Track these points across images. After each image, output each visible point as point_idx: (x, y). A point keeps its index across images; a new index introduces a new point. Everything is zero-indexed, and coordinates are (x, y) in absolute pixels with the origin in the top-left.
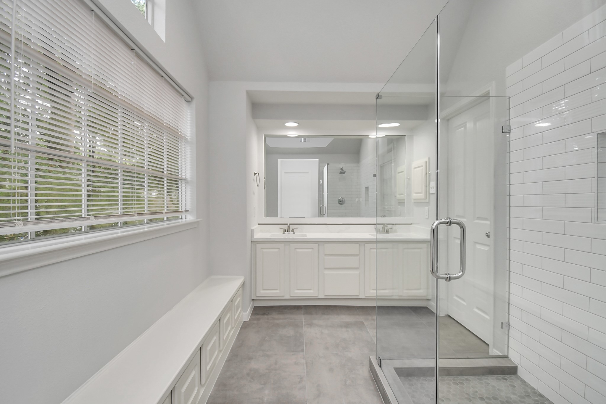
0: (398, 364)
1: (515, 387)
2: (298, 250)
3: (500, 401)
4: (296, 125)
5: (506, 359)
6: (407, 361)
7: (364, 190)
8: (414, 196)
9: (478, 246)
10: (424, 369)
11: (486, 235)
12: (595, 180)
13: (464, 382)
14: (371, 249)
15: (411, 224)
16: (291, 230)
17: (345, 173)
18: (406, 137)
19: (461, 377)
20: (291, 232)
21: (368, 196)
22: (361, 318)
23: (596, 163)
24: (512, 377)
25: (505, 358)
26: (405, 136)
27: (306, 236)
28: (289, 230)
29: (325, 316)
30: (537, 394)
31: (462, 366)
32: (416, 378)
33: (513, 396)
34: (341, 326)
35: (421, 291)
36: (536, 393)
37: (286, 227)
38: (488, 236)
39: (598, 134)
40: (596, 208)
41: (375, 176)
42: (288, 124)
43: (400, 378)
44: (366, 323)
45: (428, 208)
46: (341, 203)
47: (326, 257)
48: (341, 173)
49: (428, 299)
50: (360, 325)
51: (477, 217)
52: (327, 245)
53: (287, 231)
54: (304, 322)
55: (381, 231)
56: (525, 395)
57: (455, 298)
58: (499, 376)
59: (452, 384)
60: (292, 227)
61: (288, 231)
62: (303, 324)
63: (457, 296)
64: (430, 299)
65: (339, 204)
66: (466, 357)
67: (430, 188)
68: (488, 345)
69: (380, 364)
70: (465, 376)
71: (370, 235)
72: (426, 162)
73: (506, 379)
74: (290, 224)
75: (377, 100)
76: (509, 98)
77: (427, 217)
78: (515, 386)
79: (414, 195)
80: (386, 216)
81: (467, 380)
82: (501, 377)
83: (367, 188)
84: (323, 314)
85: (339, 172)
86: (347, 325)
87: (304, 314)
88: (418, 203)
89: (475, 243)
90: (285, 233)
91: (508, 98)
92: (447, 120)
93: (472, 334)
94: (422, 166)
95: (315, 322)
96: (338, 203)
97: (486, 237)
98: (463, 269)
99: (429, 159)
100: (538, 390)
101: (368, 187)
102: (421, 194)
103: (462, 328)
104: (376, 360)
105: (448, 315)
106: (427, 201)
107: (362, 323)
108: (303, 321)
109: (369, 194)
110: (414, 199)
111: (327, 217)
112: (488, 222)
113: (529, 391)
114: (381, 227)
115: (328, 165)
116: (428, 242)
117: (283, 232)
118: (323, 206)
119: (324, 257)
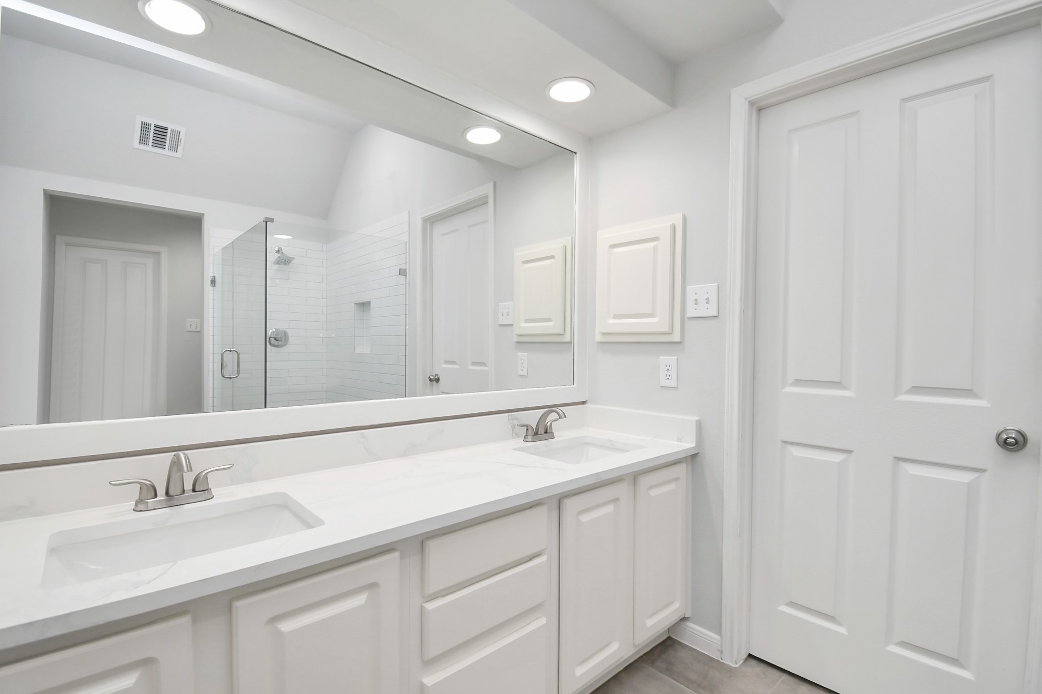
7: (348, 312)
9: (918, 471)
15: (583, 403)
18: (577, 159)
26: (576, 153)
28: (174, 488)
35: (676, 605)
37: (158, 469)
41: (402, 272)
45: (675, 358)
46: (275, 343)
48: (279, 262)
49: (683, 620)
53: (161, 491)
55: (534, 433)
60: (192, 465)
61: (167, 494)
64: (687, 616)
65: (271, 345)
67: (690, 302)
72: (673, 227)
77: (673, 383)
83: (363, 307)
89: (900, 459)
90: (150, 504)
92: (759, 108)
94: (655, 239)
99: (684, 219)
101: (368, 303)
105: (751, 655)
106: (676, 341)
109: (373, 320)
110: (604, 334)
114: (532, 418)
115: (268, 223)
116: (692, 458)
117: (137, 497)
118: (231, 351)
119: (422, 607)
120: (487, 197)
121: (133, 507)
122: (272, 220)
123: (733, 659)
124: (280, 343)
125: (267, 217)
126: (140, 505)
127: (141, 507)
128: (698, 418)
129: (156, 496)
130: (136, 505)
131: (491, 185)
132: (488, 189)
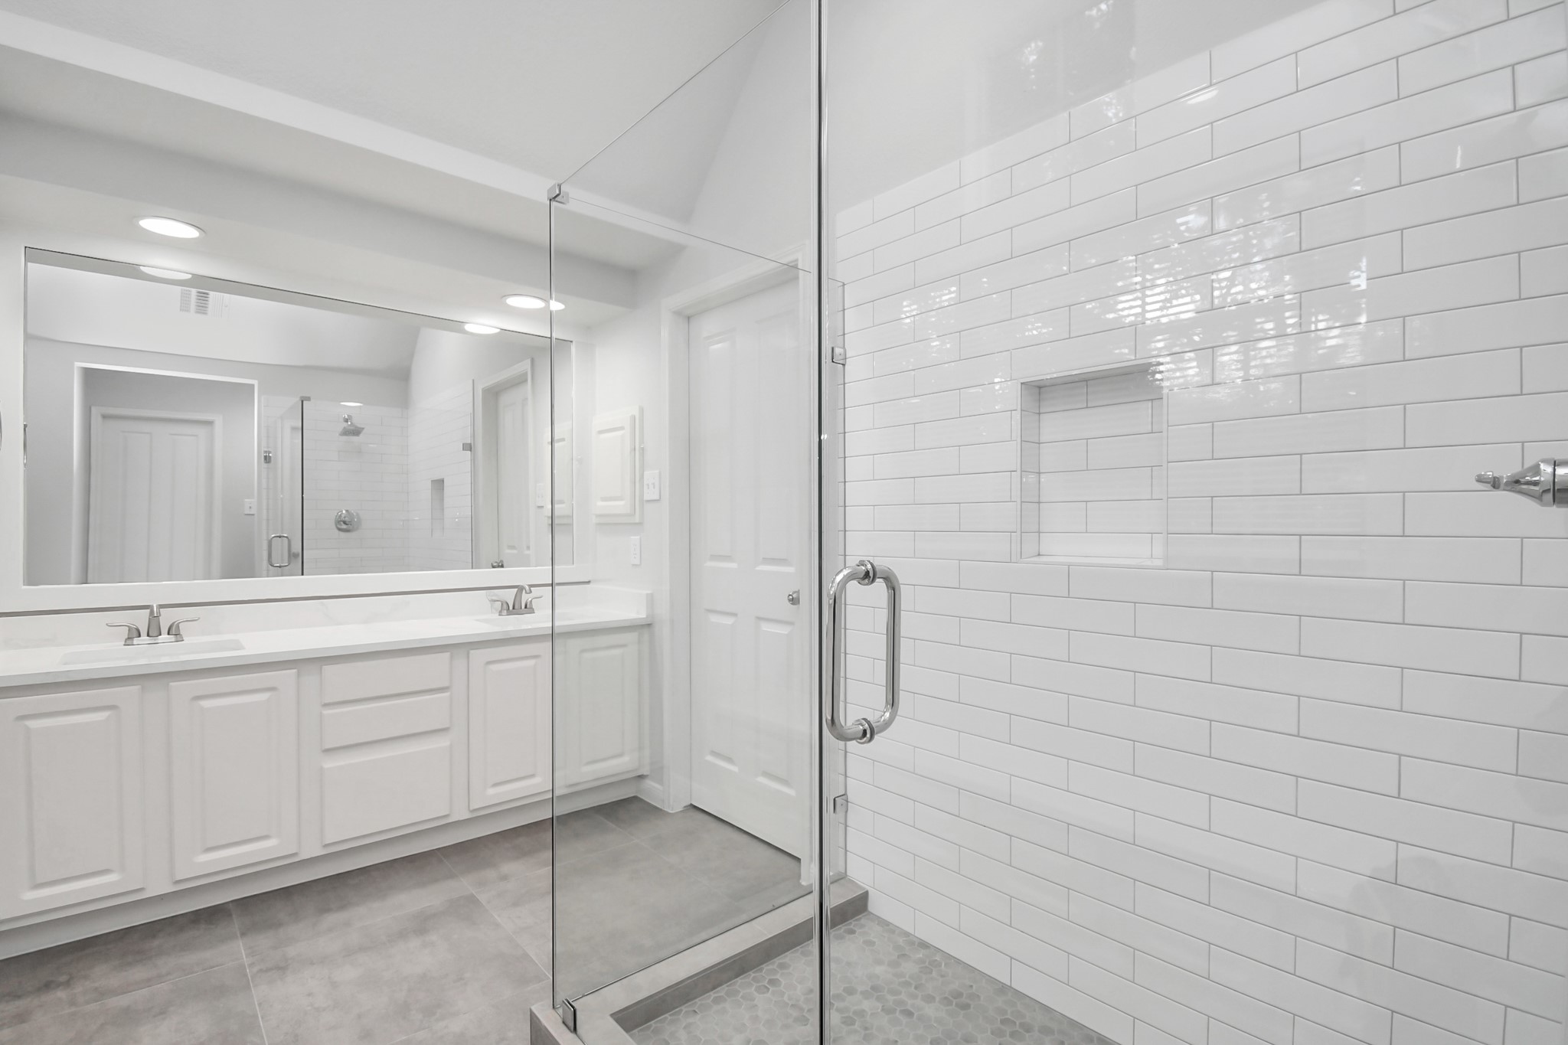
0: (620, 996)
1: (874, 943)
2: (206, 704)
3: (862, 993)
4: (192, 233)
5: (842, 881)
6: (640, 978)
7: (425, 490)
8: (600, 506)
9: (766, 627)
10: (686, 983)
11: (789, 600)
12: (1016, 475)
13: (778, 977)
14: (489, 663)
15: (589, 582)
16: (164, 630)
17: (361, 435)
18: (573, 348)
19: (768, 965)
20: (164, 636)
21: (443, 505)
22: (463, 885)
23: (1019, 440)
24: (863, 921)
25: (841, 879)
26: (571, 342)
27: (241, 648)
28: (154, 630)
29: (332, 919)
30: (917, 943)
31: (770, 936)
32: (670, 1015)
33: (879, 970)
34: (403, 935)
35: (626, 759)
36: (912, 943)
37: (141, 619)
38: (794, 601)
39: (1022, 383)
40: (1019, 533)
41: (468, 447)
42: (150, 224)
43: (631, 1036)
44: (483, 898)
45: (638, 537)
46: (344, 527)
47: (327, 712)
48: (346, 432)
49: (641, 777)
50: (466, 909)
51: (764, 558)
52: (329, 670)
53: (144, 632)
54: (251, 965)
55: (511, 608)
56: (899, 957)
57: (710, 758)
58: (838, 929)
59: (756, 994)
60: (167, 618)
61: (148, 635)
62: (246, 975)
63: (714, 753)
64: (645, 774)
65: (340, 529)
66: (771, 908)
67: (645, 487)
68: (798, 860)
69: (571, 1025)
70: (775, 960)
71: (477, 620)
72: (634, 418)
73: (852, 932)
74: (161, 606)
75: (554, 204)
76: (844, 285)
77: (637, 562)
78: (874, 940)
79: (600, 503)
80: (505, 565)
81: (782, 966)
82: (842, 930)
83: (439, 484)
84: (325, 910)
85: (340, 429)
86: (422, 925)
87: (243, 934)
88: (610, 524)
89: (759, 618)
90: (136, 641)
91: (842, 284)
92: (688, 317)
93: (755, 841)
94: (622, 428)
95: (292, 951)
96: (334, 527)
97: (789, 604)
98: (893, 702)
99: (642, 410)
100: (916, 935)
101: (442, 481)
102: (622, 503)
103: (729, 831)
104: (553, 1011)
105: (691, 805)
106: (637, 521)
107: (472, 900)
108: (246, 961)
109: (446, 500)
110: (598, 516)
111: (303, 574)
112: (791, 570)
113: (901, 941)
114: (509, 596)
115: (304, 402)
116: (645, 627)
117: (127, 637)
118: (280, 537)
119: (321, 713)
120: (527, 373)
121: (123, 643)
122: (309, 399)
123: (674, 805)
124: (350, 527)
125: (304, 395)
126: (128, 642)
127: (129, 642)
128: (649, 592)
129: (140, 636)
130: (125, 641)
131: (529, 361)
132: (525, 366)
